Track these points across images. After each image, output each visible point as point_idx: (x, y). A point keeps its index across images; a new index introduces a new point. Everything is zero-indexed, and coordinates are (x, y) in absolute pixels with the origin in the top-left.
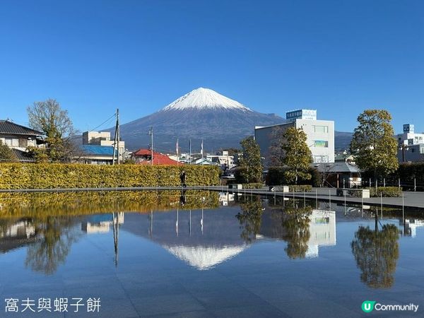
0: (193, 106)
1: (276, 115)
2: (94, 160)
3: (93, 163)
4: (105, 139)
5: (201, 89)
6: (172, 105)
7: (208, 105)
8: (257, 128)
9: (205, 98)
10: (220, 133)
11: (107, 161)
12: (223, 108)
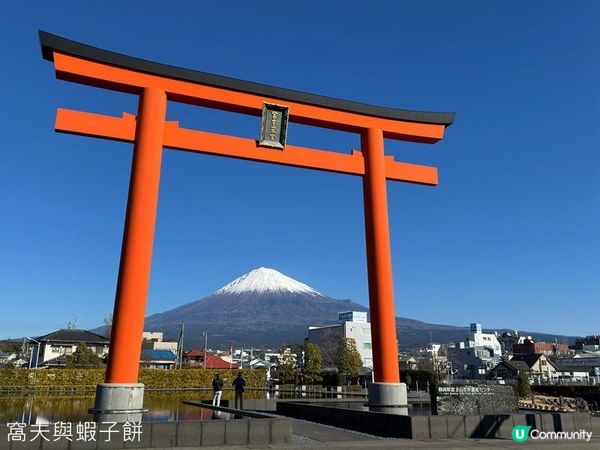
0: (252, 290)
1: (352, 302)
2: (154, 364)
3: (151, 367)
4: (156, 340)
5: (263, 269)
6: (226, 288)
7: (271, 288)
8: (311, 328)
9: (267, 279)
10: (285, 322)
11: (164, 364)
12: (288, 293)
